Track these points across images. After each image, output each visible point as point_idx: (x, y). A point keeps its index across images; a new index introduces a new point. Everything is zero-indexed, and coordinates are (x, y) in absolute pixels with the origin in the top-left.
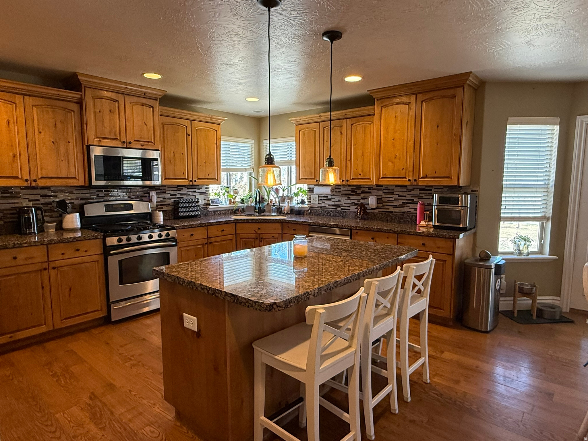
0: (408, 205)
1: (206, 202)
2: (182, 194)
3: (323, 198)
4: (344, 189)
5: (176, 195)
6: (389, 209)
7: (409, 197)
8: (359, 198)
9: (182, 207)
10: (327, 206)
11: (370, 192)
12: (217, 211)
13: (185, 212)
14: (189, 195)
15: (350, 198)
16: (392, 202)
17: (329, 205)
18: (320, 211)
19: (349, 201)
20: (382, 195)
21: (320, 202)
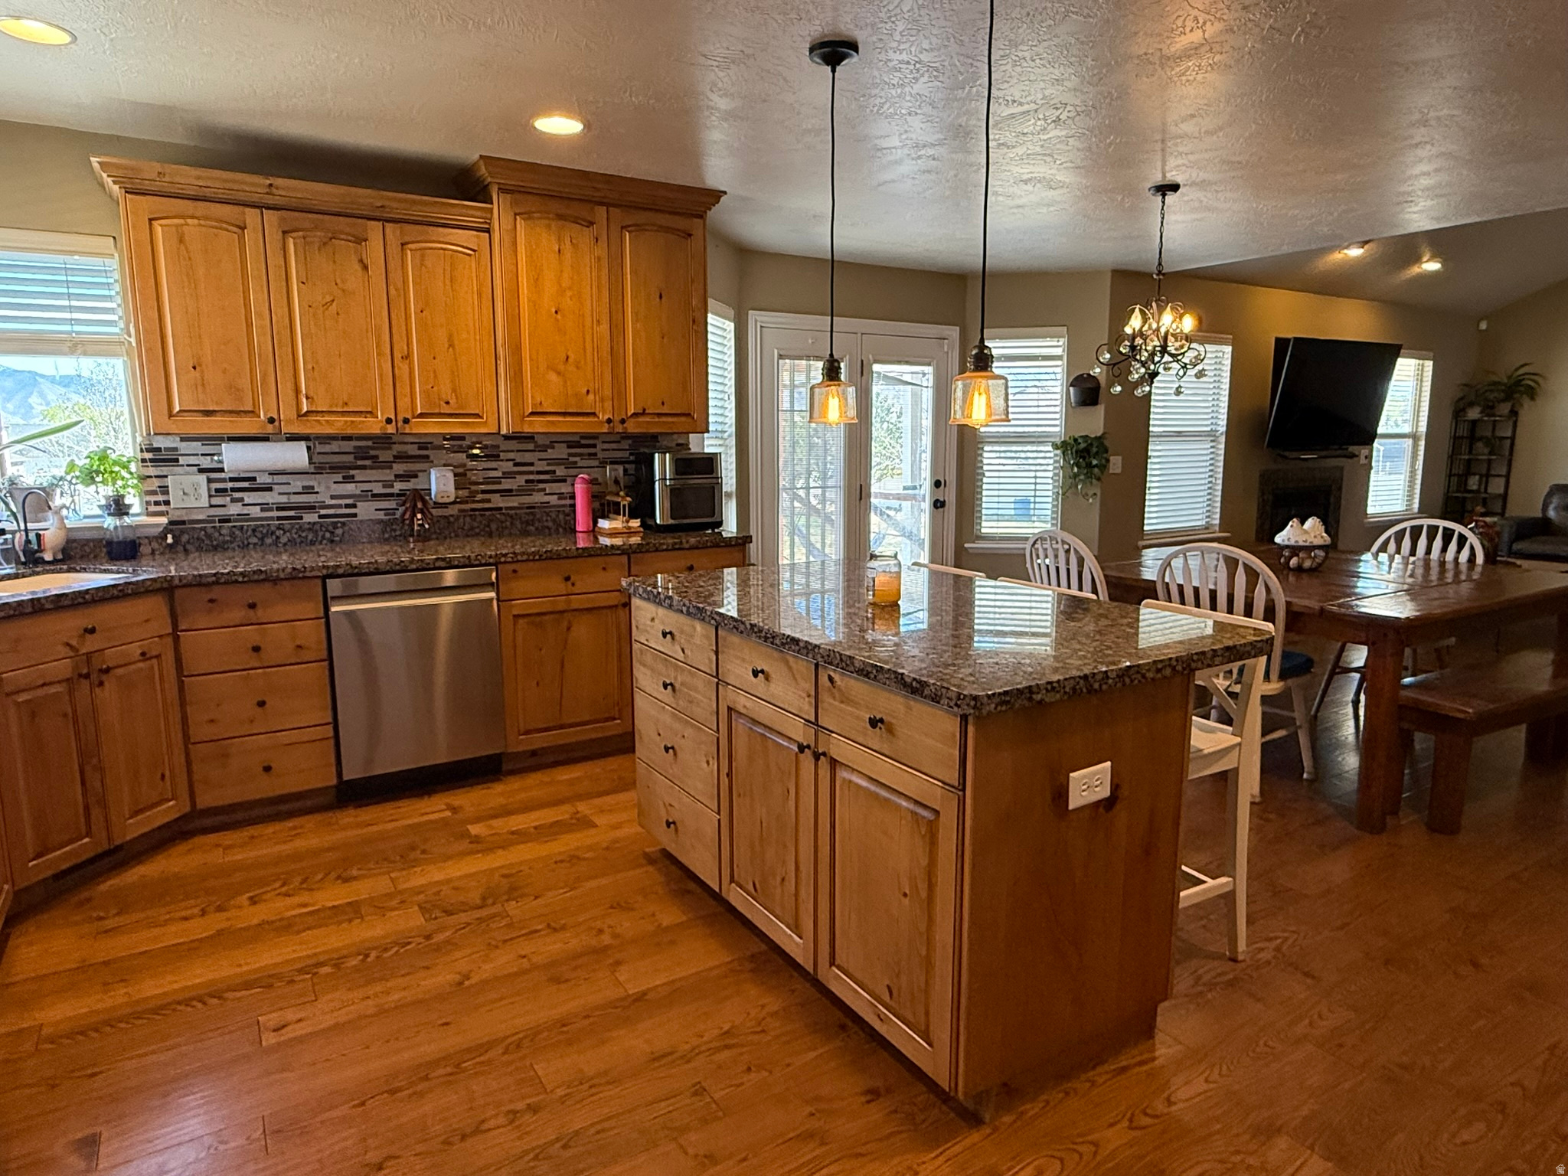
0: (541, 486)
3: (230, 485)
4: (327, 448)
6: (489, 501)
7: (542, 466)
8: (387, 475)
10: (255, 511)
11: (427, 457)
15: (353, 477)
16: (496, 481)
17: (265, 507)
18: (224, 532)
19: (350, 488)
20: (464, 465)
21: (216, 501)
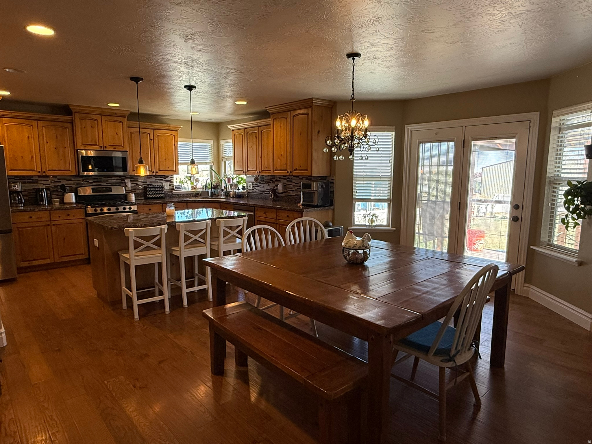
1: (171, 188)
2: (151, 182)
3: (255, 185)
5: (146, 182)
6: (290, 193)
8: (274, 185)
9: (150, 191)
10: (257, 191)
11: (280, 181)
12: (180, 194)
13: (152, 194)
14: (157, 182)
15: (269, 185)
16: (291, 188)
18: (253, 195)
19: (269, 187)
20: (286, 183)
21: (253, 188)
